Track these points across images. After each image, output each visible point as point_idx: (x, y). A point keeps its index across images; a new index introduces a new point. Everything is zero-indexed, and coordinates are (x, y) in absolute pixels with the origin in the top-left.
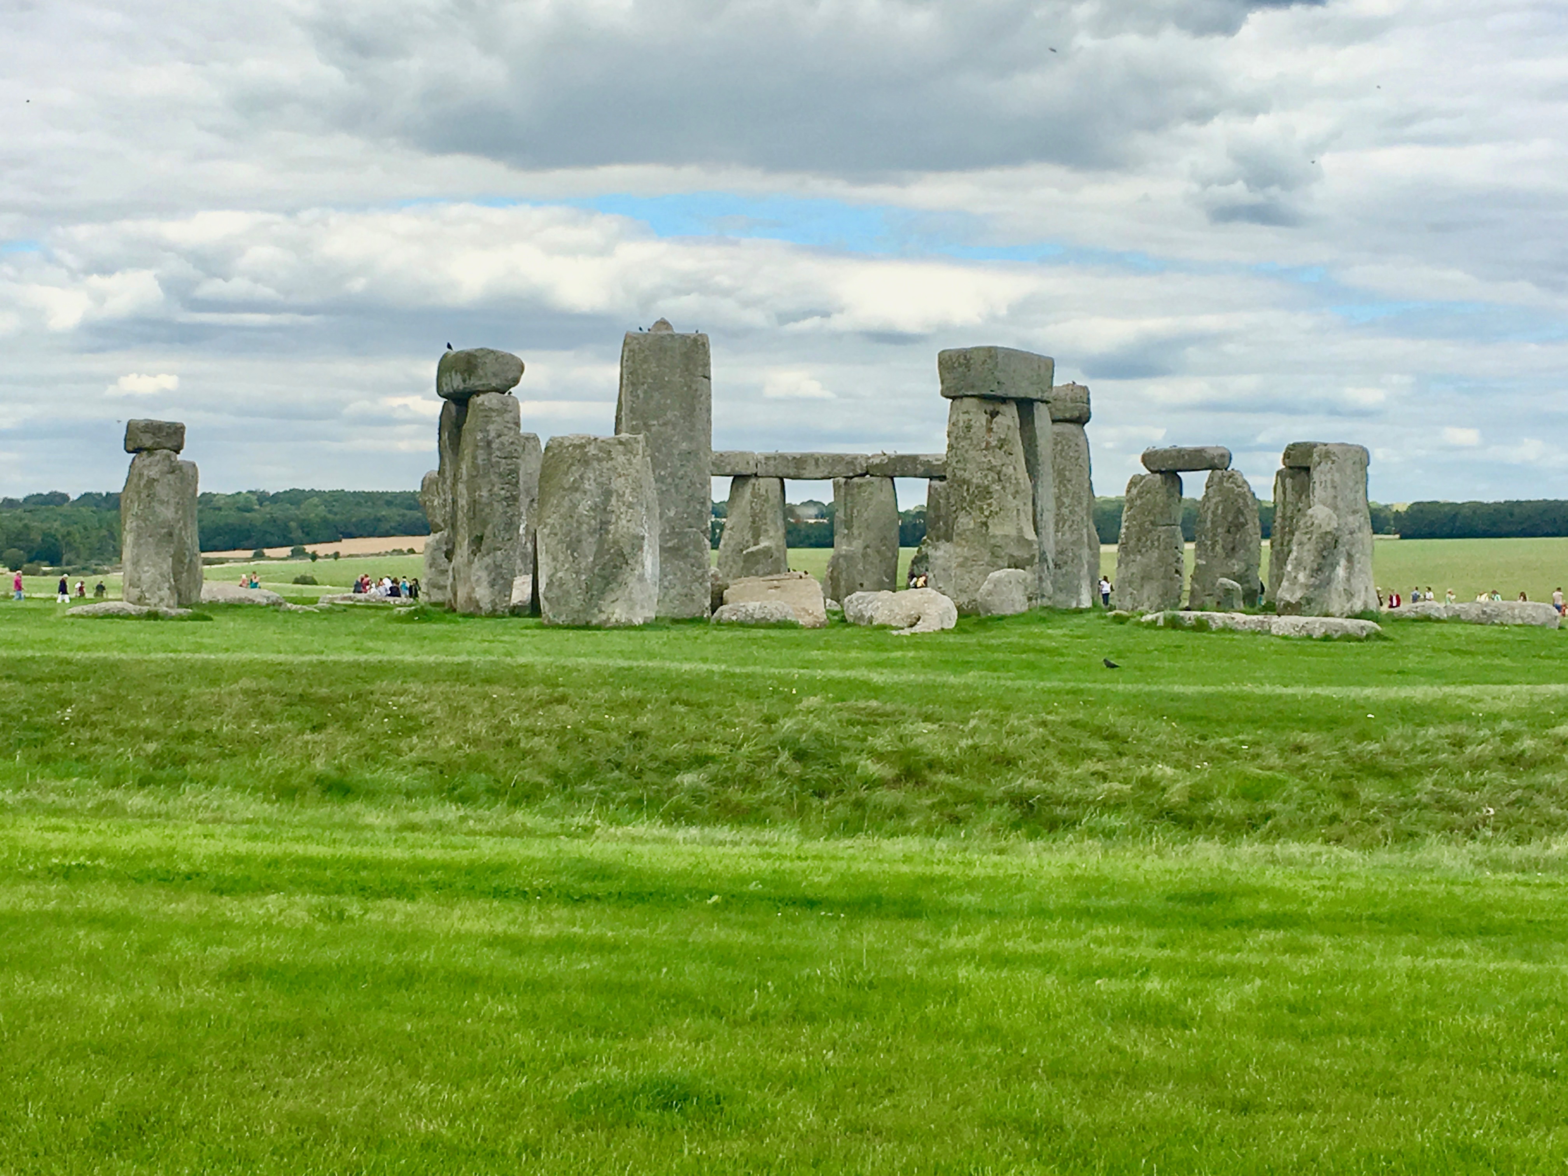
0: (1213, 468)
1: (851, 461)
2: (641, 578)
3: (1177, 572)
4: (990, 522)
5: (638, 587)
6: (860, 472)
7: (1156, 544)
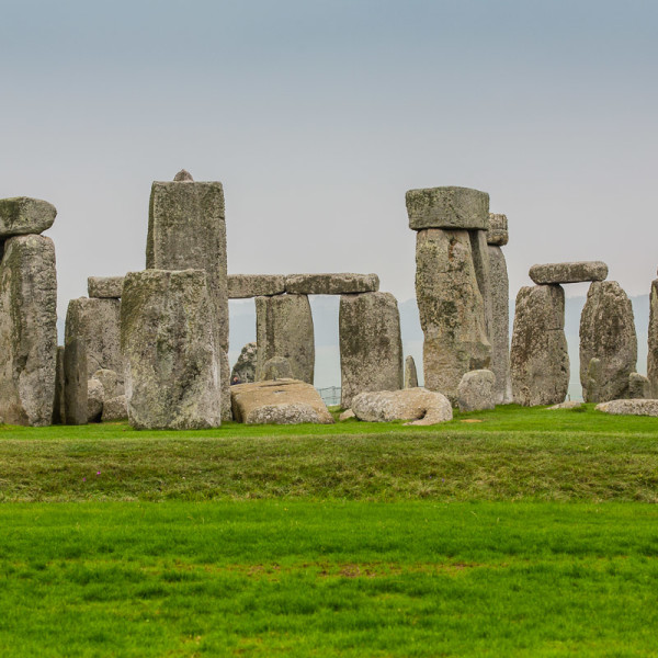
0: (594, 280)
1: (271, 282)
2: (211, 386)
3: (563, 369)
4: (456, 331)
5: (209, 393)
6: (279, 290)
7: (545, 345)
